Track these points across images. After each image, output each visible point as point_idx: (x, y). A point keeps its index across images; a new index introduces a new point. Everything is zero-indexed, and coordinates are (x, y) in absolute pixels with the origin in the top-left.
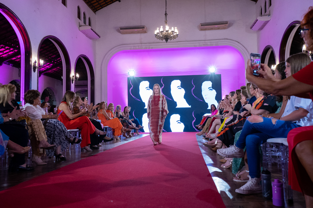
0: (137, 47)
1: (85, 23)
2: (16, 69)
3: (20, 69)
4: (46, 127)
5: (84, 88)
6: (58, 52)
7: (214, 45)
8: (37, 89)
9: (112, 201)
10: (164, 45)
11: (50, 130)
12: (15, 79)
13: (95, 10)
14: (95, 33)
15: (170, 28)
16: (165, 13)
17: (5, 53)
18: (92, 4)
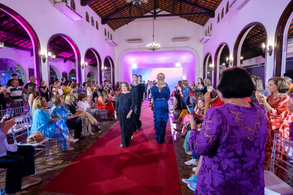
0: (137, 51)
1: (109, 38)
2: (73, 63)
3: (75, 63)
7: (180, 50)
12: (73, 68)
13: (114, 29)
14: (114, 43)
15: (156, 44)
16: (153, 35)
17: (68, 56)
18: (112, 26)
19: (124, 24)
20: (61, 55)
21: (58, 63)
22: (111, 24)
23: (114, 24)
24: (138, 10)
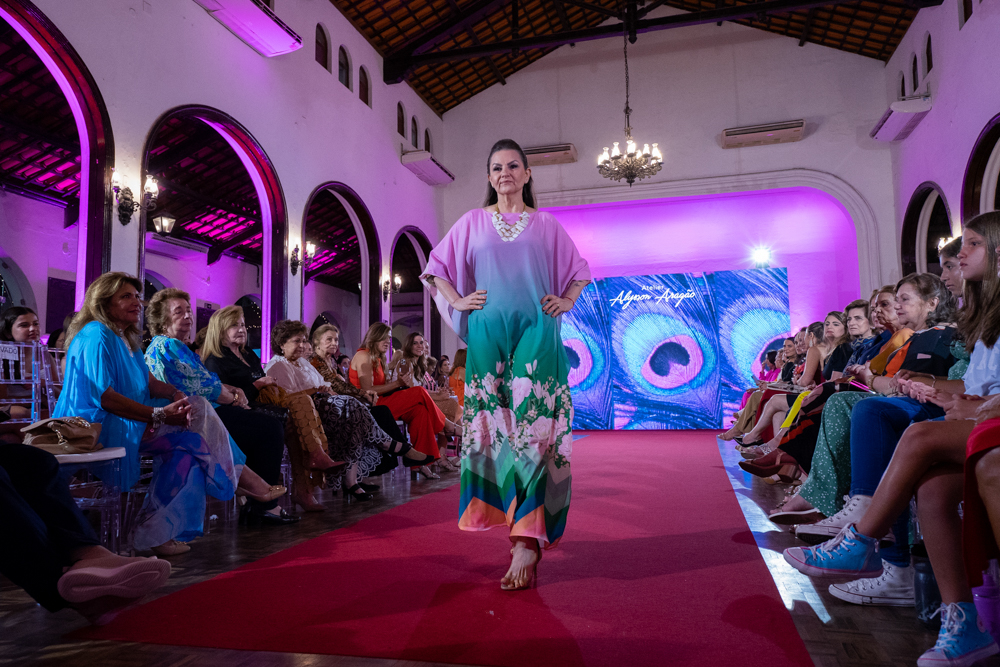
0: (551, 201)
1: (416, 144)
2: (250, 268)
3: (260, 267)
4: (325, 415)
5: (414, 313)
6: (351, 222)
7: (764, 188)
8: (299, 320)
9: (492, 613)
10: (624, 192)
11: (334, 423)
12: (248, 293)
13: (442, 110)
14: (442, 168)
15: (640, 147)
16: (624, 107)
17: (228, 230)
18: (433, 95)
19: (485, 85)
20: (194, 226)
21: (181, 262)
22: (428, 85)
23: (441, 82)
24: (550, 15)
